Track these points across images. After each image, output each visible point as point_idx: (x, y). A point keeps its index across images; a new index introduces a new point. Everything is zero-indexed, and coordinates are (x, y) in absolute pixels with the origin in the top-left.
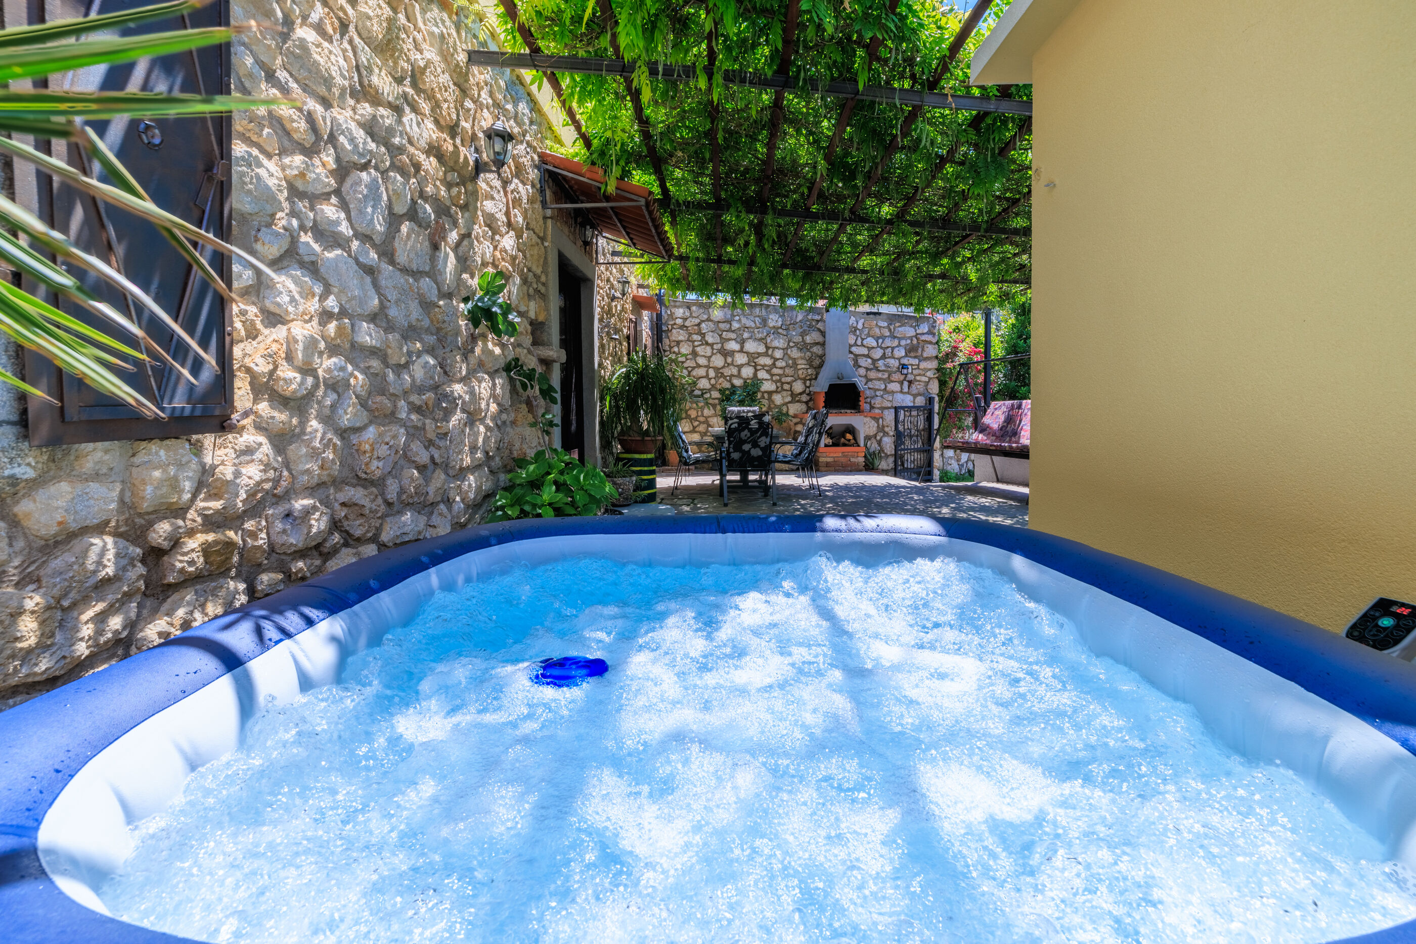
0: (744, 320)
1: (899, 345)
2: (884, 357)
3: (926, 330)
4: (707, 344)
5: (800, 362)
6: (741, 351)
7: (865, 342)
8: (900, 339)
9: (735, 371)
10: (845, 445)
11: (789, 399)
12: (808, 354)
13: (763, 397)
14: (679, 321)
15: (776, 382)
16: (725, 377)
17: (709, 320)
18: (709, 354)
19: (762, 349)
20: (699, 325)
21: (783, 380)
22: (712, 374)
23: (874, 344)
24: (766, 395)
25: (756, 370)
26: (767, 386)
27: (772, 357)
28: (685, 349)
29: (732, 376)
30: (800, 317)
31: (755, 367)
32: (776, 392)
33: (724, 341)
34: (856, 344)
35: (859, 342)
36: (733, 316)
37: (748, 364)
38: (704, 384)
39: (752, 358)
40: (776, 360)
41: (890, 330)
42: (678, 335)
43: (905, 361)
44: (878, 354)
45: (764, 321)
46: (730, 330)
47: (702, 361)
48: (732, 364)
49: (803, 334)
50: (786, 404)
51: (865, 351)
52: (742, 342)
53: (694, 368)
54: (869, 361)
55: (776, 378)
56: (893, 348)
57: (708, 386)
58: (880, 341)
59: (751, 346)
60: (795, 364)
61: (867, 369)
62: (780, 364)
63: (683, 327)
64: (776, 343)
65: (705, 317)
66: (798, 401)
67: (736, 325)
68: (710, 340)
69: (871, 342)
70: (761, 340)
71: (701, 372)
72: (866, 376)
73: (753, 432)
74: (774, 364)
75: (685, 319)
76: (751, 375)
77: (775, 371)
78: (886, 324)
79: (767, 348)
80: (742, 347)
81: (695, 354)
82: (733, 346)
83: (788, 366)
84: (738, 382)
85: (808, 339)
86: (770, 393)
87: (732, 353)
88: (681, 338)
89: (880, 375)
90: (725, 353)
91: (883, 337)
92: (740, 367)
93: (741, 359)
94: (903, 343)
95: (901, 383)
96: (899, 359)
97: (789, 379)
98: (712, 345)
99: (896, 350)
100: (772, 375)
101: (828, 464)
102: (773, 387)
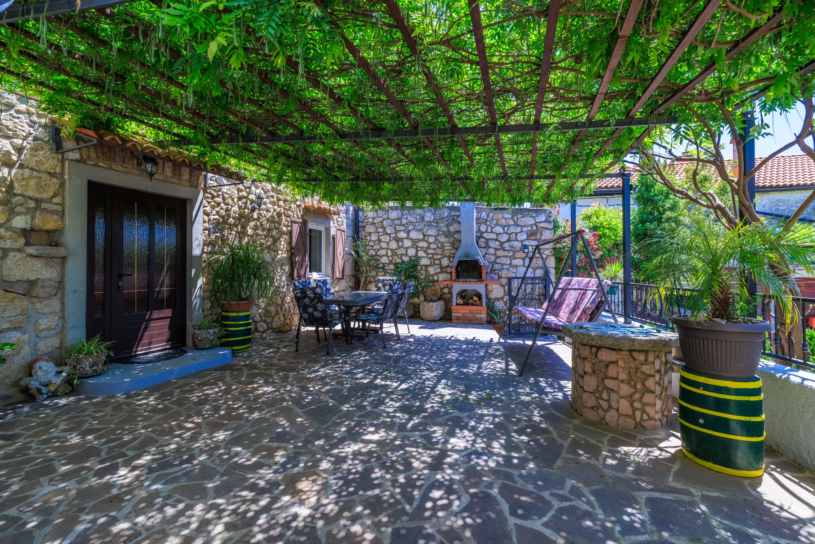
0: (409, 218)
1: (522, 231)
2: (509, 240)
3: (543, 219)
4: (387, 234)
5: (446, 245)
6: (408, 238)
7: (494, 230)
8: (522, 226)
9: (404, 251)
10: (472, 304)
11: (439, 270)
12: (452, 239)
13: (422, 269)
14: (370, 220)
15: (430, 258)
16: (397, 255)
17: (388, 218)
18: (388, 240)
19: (421, 236)
20: (382, 222)
21: (435, 257)
22: (390, 253)
23: (501, 231)
24: (424, 268)
25: (417, 251)
26: (424, 261)
27: (427, 242)
28: (374, 237)
29: (402, 255)
30: (446, 214)
31: (416, 248)
32: (430, 265)
33: (397, 231)
34: (486, 232)
35: (489, 230)
36: (403, 215)
37: (412, 247)
38: (385, 260)
39: (415, 242)
40: (430, 243)
41: (514, 220)
42: (370, 229)
43: (526, 243)
44: (504, 238)
45: (423, 218)
46: (401, 225)
47: (384, 245)
48: (402, 247)
49: (448, 226)
50: (437, 274)
51: (494, 237)
52: (408, 232)
53: (379, 250)
54: (498, 243)
55: (429, 256)
56: (517, 234)
57: (387, 261)
58: (506, 229)
59: (414, 235)
60: (443, 247)
61: (496, 249)
62: (433, 246)
63: (373, 224)
64: (430, 232)
65: (386, 216)
66: (445, 272)
67: (404, 221)
68: (388, 231)
69: (498, 229)
70: (420, 230)
71: (383, 252)
72: (495, 254)
73: (312, 300)
74: (429, 246)
75: (374, 219)
76: (414, 254)
77: (429, 251)
78: (510, 216)
79: (424, 235)
80: (408, 236)
81: (379, 241)
82: (403, 235)
83: (438, 247)
84: (406, 259)
85: (452, 229)
86: (427, 266)
87: (402, 240)
88: (371, 231)
89: (506, 253)
90: (398, 240)
91: (509, 226)
92: (407, 249)
93: (407, 243)
94: (525, 229)
95: (524, 259)
96: (522, 241)
97: (439, 257)
98: (389, 235)
99: (519, 235)
100: (428, 254)
101: (458, 318)
102: (428, 262)
